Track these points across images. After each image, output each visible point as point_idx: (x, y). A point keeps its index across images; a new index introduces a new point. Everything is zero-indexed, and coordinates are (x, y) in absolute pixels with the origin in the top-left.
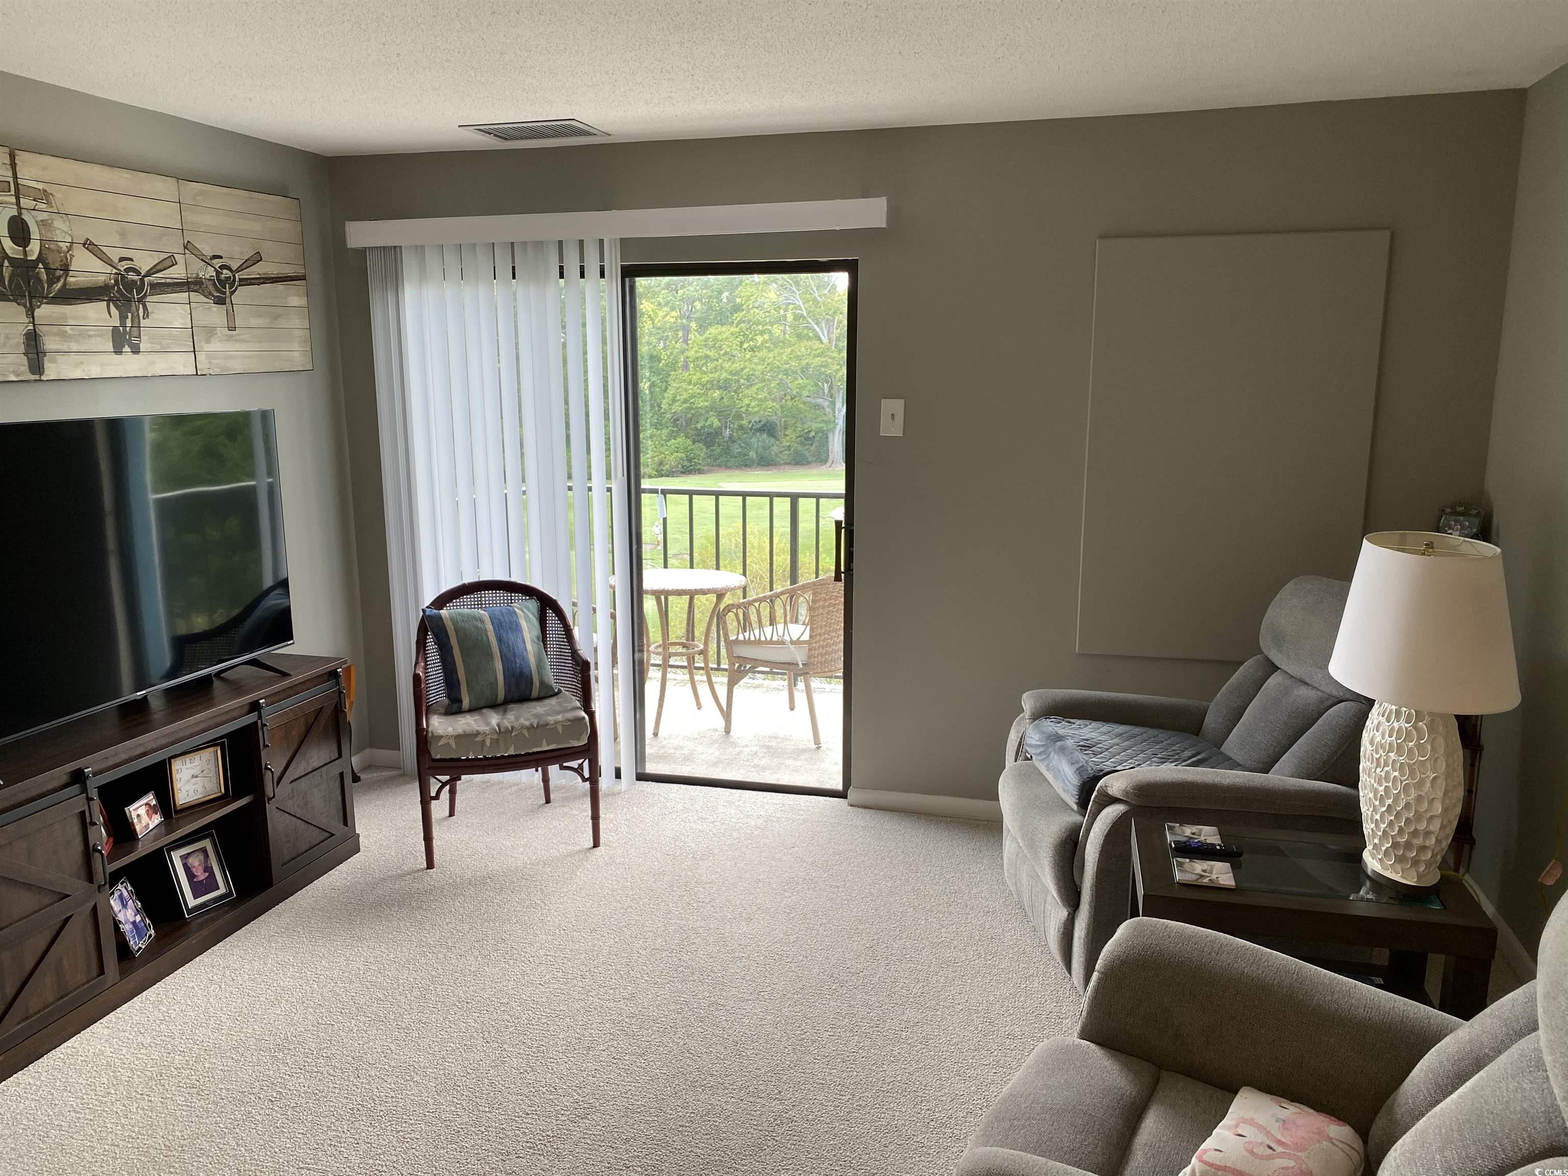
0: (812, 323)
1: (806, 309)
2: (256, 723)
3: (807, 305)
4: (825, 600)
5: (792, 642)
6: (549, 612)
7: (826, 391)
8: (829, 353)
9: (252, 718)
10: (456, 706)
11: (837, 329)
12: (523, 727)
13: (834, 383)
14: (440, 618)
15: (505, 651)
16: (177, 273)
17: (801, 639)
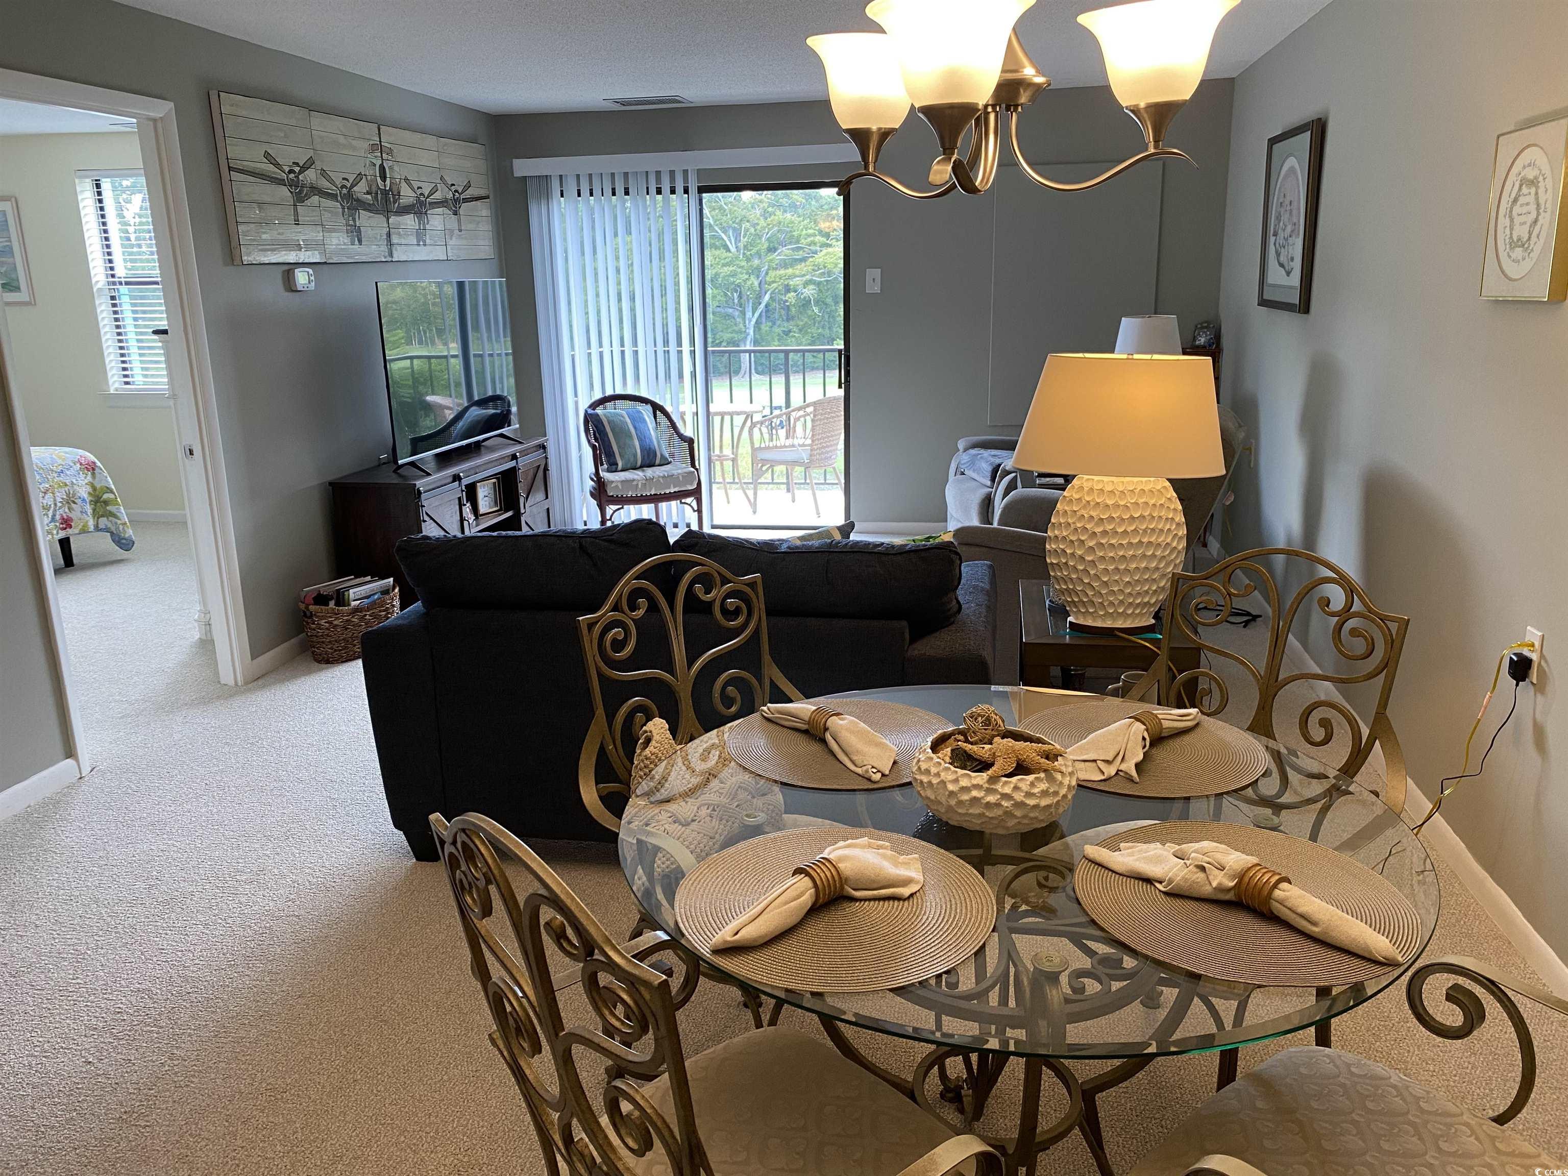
0: (719, 231)
1: (713, 217)
2: (515, 467)
3: (713, 213)
4: (822, 414)
6: (658, 412)
7: (736, 301)
8: (737, 262)
9: (513, 464)
10: (614, 467)
11: (744, 237)
12: (659, 477)
13: (743, 293)
14: (597, 415)
15: (639, 435)
16: (438, 196)
17: (805, 443)
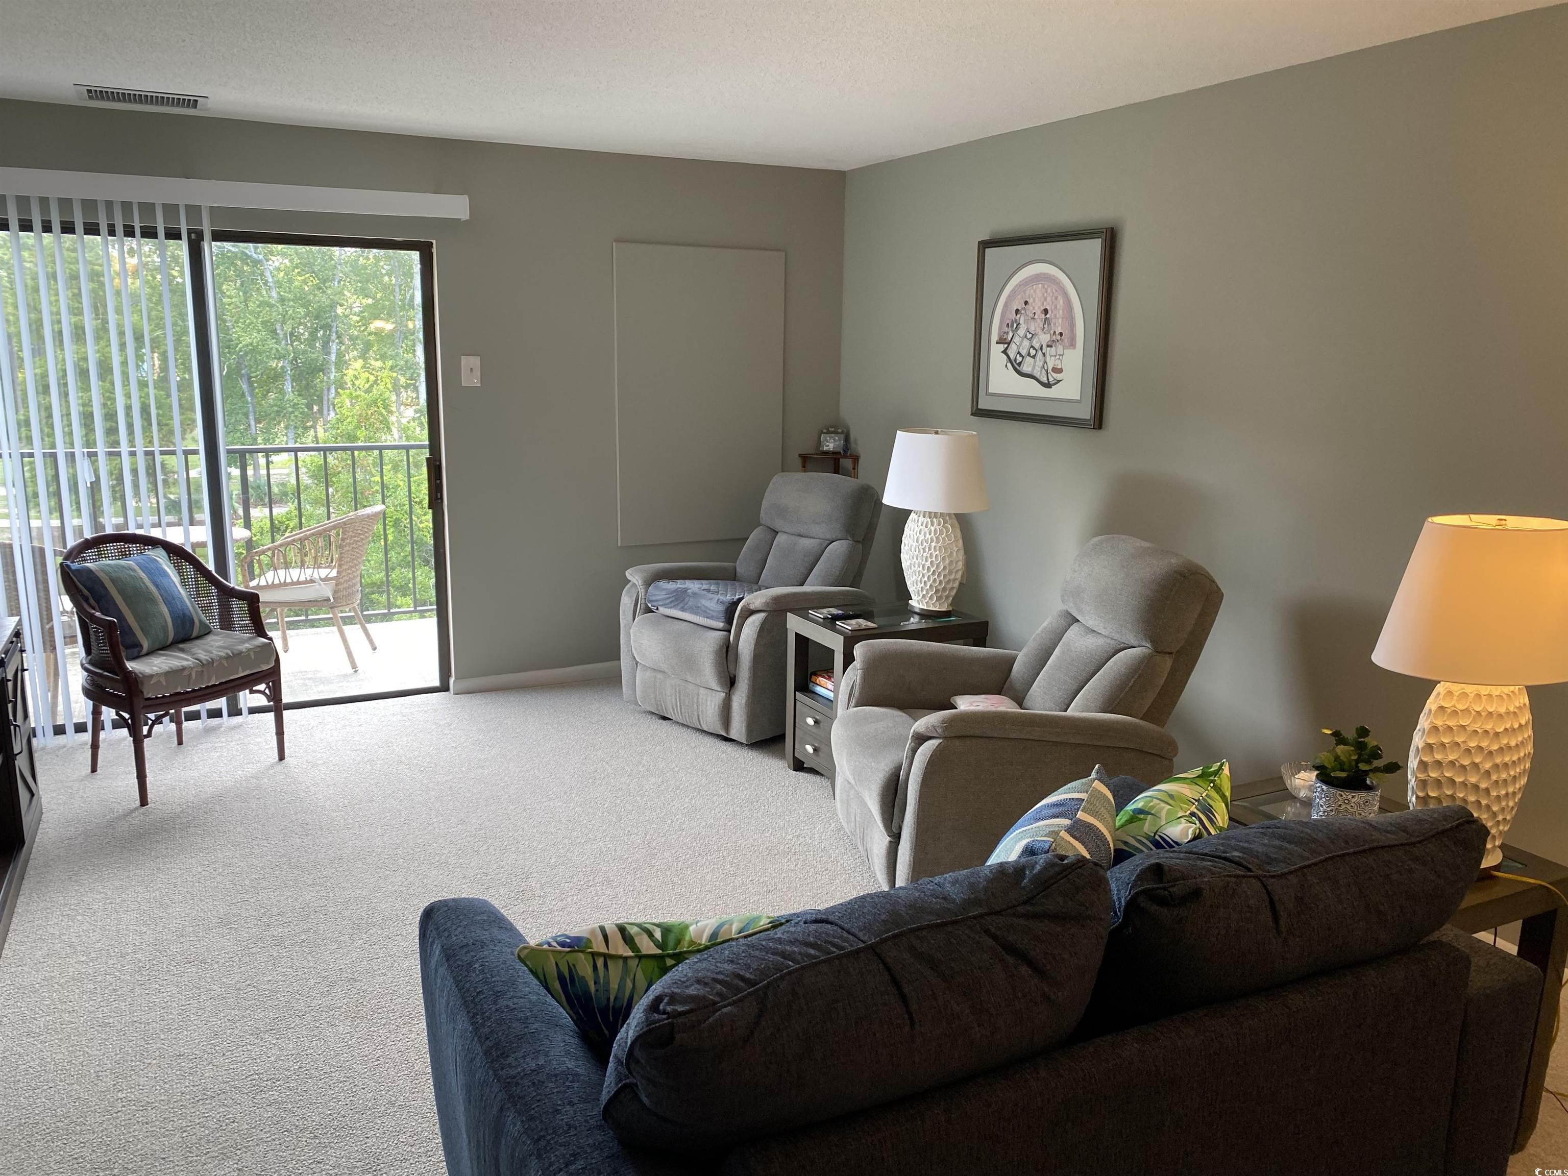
5: (321, 579)
6: (179, 559)
12: (221, 657)
15: (165, 594)
17: (329, 576)
